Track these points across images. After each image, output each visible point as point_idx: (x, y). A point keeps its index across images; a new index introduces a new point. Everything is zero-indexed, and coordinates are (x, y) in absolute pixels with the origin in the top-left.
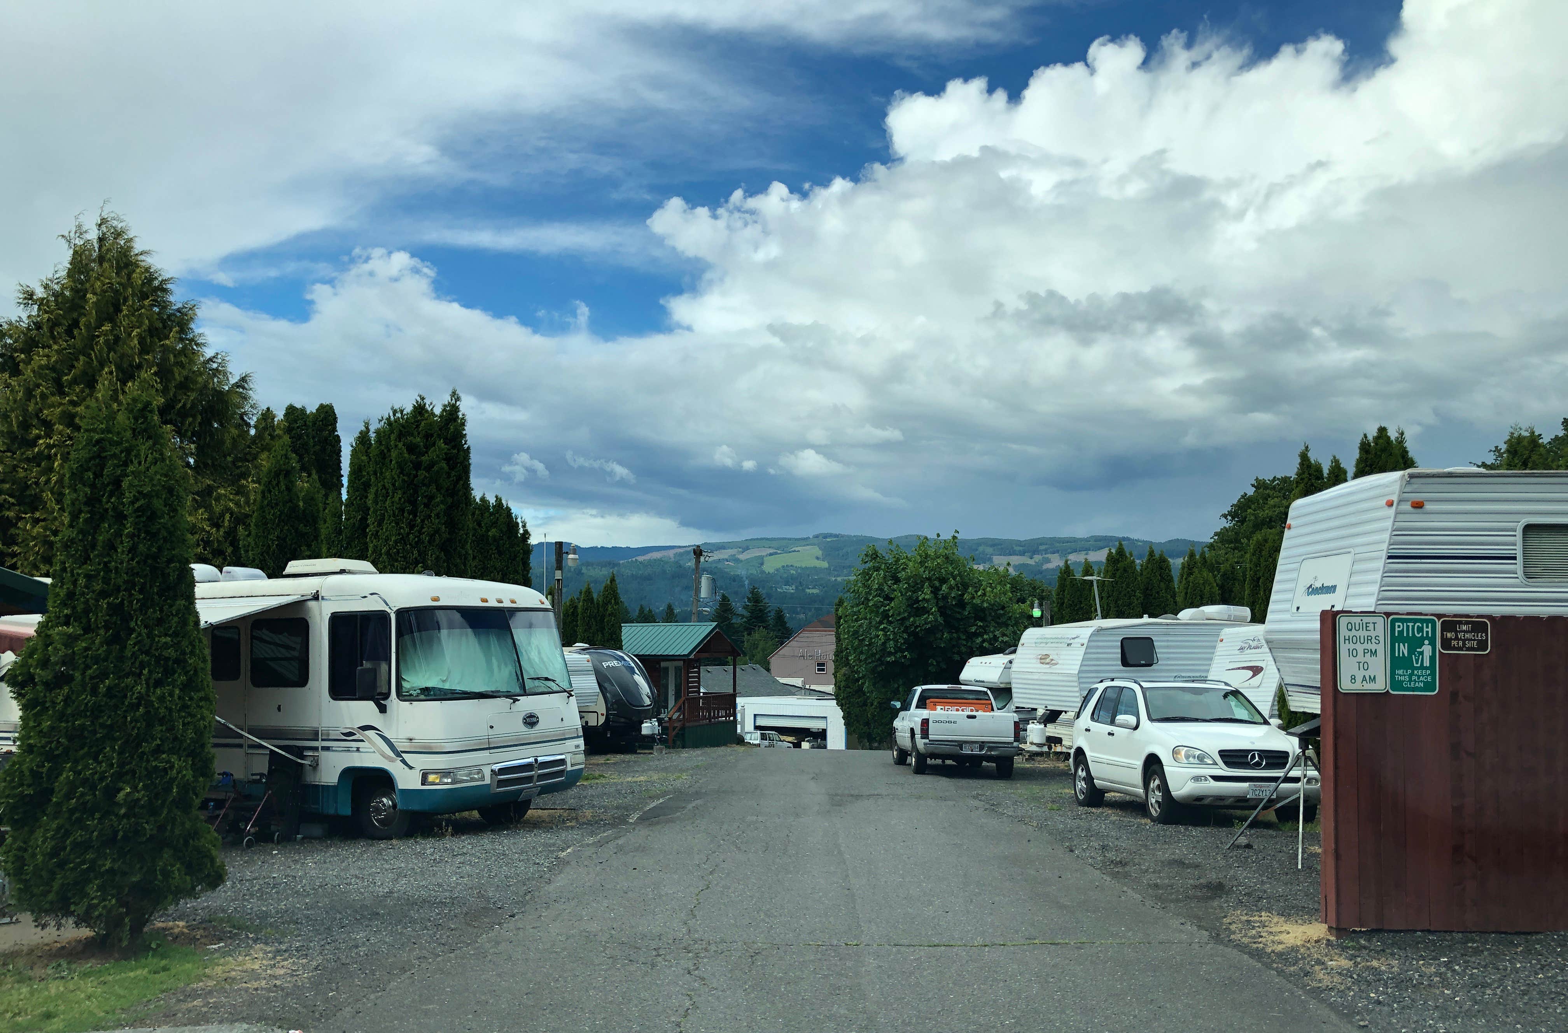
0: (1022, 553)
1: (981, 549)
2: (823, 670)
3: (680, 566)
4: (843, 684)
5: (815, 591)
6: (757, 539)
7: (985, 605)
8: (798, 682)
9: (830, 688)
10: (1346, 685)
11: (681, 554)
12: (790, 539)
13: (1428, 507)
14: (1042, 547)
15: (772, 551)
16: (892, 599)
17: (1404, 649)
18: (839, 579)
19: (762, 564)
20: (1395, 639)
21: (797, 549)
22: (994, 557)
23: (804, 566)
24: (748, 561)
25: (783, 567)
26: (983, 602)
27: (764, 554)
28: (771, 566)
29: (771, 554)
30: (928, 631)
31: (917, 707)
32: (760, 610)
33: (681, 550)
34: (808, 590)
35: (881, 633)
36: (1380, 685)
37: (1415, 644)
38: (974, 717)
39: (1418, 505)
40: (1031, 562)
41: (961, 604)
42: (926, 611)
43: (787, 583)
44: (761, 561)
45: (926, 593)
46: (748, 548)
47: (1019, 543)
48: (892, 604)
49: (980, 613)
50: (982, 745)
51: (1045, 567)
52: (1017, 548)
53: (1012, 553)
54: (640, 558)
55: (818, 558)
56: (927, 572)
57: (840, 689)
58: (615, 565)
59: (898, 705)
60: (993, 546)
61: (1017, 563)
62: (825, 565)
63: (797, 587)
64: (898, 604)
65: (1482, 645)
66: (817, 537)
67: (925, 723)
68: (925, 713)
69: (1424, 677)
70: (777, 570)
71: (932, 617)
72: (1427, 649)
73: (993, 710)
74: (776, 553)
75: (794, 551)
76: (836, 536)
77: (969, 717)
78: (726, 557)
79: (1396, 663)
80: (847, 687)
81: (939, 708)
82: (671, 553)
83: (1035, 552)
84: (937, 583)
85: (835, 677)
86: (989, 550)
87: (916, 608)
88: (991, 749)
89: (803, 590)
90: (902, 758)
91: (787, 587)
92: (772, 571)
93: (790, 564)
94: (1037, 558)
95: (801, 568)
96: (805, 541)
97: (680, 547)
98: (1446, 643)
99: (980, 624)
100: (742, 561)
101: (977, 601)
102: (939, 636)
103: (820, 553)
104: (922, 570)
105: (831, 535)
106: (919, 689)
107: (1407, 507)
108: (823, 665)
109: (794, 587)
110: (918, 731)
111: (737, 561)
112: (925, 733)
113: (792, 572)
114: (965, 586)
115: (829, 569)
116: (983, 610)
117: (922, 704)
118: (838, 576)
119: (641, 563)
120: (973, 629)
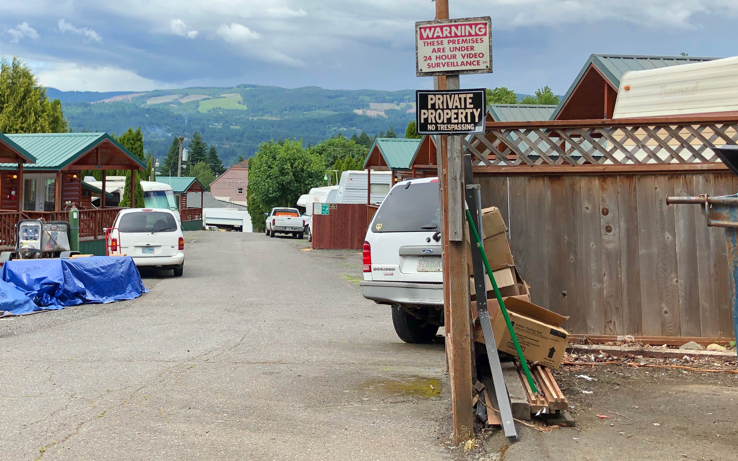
0: (391, 101)
1: (361, 98)
2: (242, 192)
3: (136, 107)
4: (251, 202)
5: (237, 127)
6: (195, 88)
7: (313, 171)
8: (227, 199)
9: (245, 203)
10: (315, 213)
11: (137, 98)
12: (219, 88)
13: (353, 180)
14: (406, 97)
15: (205, 97)
16: (272, 168)
17: (324, 208)
18: (255, 119)
19: (198, 106)
20: (323, 207)
21: (224, 95)
22: (371, 104)
23: (229, 108)
24: (188, 104)
25: (214, 109)
26: (312, 170)
27: (199, 99)
28: (205, 108)
29: (204, 99)
30: (288, 183)
31: (273, 215)
32: (201, 148)
33: (138, 95)
34: (231, 127)
35: (266, 184)
36: (320, 213)
37: (326, 207)
38: (290, 219)
39: (351, 179)
40: (398, 108)
41: (302, 170)
42: (288, 173)
43: (217, 121)
44: (197, 104)
45: (288, 166)
46: (187, 94)
47: (389, 94)
48: (272, 170)
49: (310, 175)
50: (292, 228)
51: (408, 112)
52: (388, 98)
53: (384, 101)
54: (107, 101)
55: (239, 103)
56: (288, 156)
57: (250, 205)
58: (87, 106)
59: (267, 214)
60: (369, 96)
61: (387, 109)
62: (245, 108)
63: (223, 124)
64: (275, 170)
65: (335, 208)
66: (239, 87)
67: (274, 220)
68: (274, 217)
69: (327, 212)
70: (209, 111)
71: (289, 177)
72: (327, 208)
73: (298, 216)
74: (208, 99)
75: (222, 97)
76: (254, 86)
77: (288, 219)
78: (171, 101)
79: (323, 210)
80: (253, 204)
81: (279, 215)
82: (130, 97)
83: (401, 100)
84: (292, 161)
85: (248, 199)
86: (367, 99)
87: (283, 173)
88: (295, 229)
89: (228, 127)
90: (268, 234)
91: (216, 124)
92: (205, 112)
93: (218, 107)
94: (403, 105)
95: (227, 110)
96: (230, 90)
97: (136, 93)
98: (330, 208)
99: (310, 179)
100: (182, 104)
101: (309, 170)
102: (292, 185)
103: (241, 99)
104: (286, 154)
105: (249, 86)
106: (274, 209)
107: (349, 180)
108: (241, 189)
109: (221, 124)
110: (272, 223)
111: (180, 104)
112: (274, 224)
113: (221, 113)
114: (305, 162)
115: (247, 111)
116: (312, 173)
117: (274, 214)
118: (255, 116)
119: (107, 104)
120: (307, 182)
